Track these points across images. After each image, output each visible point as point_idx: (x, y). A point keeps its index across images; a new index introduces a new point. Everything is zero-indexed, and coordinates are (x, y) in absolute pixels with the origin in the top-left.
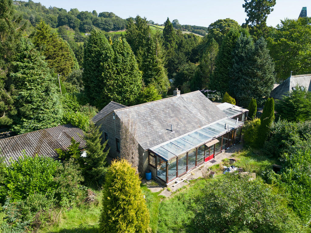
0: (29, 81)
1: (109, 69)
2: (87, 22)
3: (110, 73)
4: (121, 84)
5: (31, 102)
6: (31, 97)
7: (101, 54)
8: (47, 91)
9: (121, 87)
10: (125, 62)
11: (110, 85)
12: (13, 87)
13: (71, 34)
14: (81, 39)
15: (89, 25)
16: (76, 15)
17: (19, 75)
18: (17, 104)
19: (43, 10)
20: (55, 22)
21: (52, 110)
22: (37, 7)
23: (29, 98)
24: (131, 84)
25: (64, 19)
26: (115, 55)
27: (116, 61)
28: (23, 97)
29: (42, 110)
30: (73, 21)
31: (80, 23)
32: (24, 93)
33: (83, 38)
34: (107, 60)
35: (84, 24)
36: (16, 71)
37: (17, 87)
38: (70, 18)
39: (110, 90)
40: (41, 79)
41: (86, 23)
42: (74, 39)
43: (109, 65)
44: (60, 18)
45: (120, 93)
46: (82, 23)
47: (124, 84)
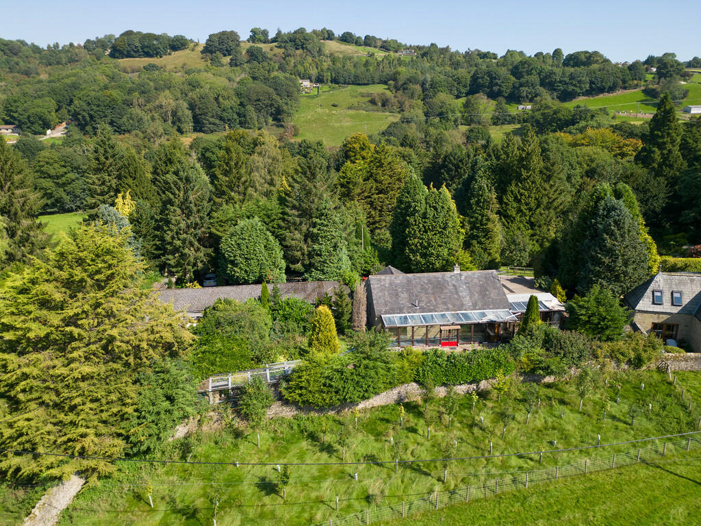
0: (322, 237)
1: (415, 225)
2: (527, 82)
3: (415, 231)
4: (426, 244)
5: (320, 255)
6: (320, 251)
7: (411, 207)
8: (335, 247)
9: (426, 248)
10: (437, 218)
11: (413, 244)
12: (309, 240)
13: (487, 110)
14: (505, 120)
15: (531, 88)
16: (510, 67)
17: (315, 231)
18: (310, 256)
19: (451, 60)
20: (465, 86)
21: (336, 265)
22: (442, 56)
23: (319, 252)
24: (441, 246)
25: (482, 78)
26: (426, 209)
27: (424, 216)
28: (314, 250)
29: (327, 264)
30: (499, 82)
31: (513, 84)
32: (316, 247)
33: (509, 116)
34: (414, 215)
35: (521, 85)
36: (314, 227)
37: (313, 241)
38: (494, 75)
39: (412, 251)
40: (332, 235)
41: (526, 84)
42: (492, 119)
43: (415, 221)
44: (475, 78)
45: (424, 255)
46: (517, 85)
47: (429, 244)
